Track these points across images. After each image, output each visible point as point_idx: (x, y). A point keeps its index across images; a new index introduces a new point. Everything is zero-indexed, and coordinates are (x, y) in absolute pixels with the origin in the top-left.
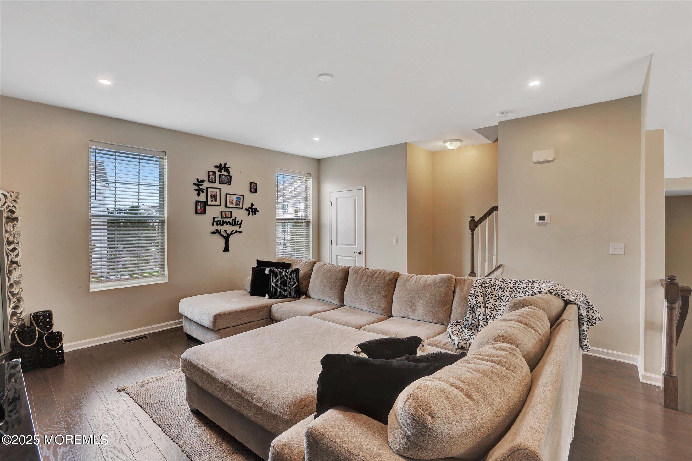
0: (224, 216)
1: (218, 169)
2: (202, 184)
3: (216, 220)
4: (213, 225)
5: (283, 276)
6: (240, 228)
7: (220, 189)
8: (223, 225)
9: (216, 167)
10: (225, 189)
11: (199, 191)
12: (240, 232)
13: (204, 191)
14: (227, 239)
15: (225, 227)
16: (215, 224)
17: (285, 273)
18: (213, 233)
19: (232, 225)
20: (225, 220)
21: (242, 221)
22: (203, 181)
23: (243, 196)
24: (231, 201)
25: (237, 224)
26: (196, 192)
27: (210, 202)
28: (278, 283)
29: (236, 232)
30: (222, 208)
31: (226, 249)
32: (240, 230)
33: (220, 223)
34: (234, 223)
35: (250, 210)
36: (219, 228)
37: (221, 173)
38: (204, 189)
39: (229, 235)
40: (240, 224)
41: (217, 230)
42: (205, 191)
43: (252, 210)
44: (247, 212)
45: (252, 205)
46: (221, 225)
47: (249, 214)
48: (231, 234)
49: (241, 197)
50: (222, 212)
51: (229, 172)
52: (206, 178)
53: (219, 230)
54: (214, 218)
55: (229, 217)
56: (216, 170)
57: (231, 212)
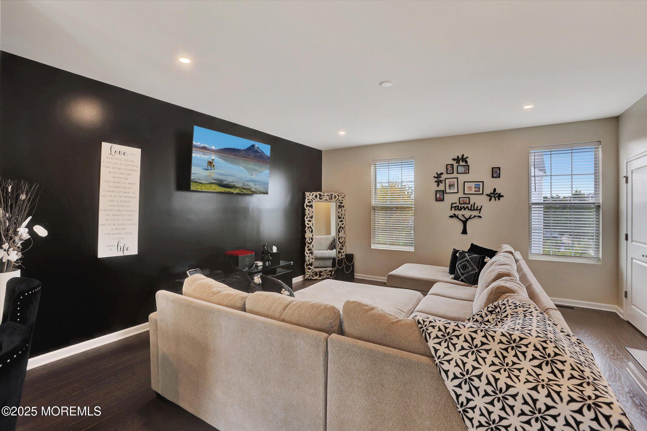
0: (462, 202)
1: (456, 161)
2: (441, 176)
3: (453, 205)
4: (451, 210)
6: (480, 213)
7: (457, 178)
8: (461, 210)
9: (454, 159)
10: (463, 178)
11: (438, 182)
12: (480, 217)
13: (443, 182)
14: (465, 223)
15: (463, 212)
16: (453, 209)
18: (451, 217)
19: (471, 210)
20: (462, 206)
21: (482, 206)
22: (442, 174)
23: (483, 182)
24: (470, 188)
25: (477, 210)
26: (437, 183)
27: (448, 191)
29: (475, 216)
30: (461, 194)
31: (464, 232)
32: (480, 215)
33: (457, 208)
34: (473, 208)
35: (492, 195)
36: (457, 213)
37: (459, 164)
38: (443, 181)
39: (467, 220)
40: (480, 209)
41: (454, 214)
43: (495, 195)
44: (489, 198)
45: (495, 190)
46: (459, 210)
47: (490, 200)
48: (470, 218)
49: (481, 184)
50: (460, 198)
51: (466, 162)
52: (444, 171)
53: (457, 216)
54: (452, 204)
55: (468, 202)
56: (454, 163)
57: (469, 198)
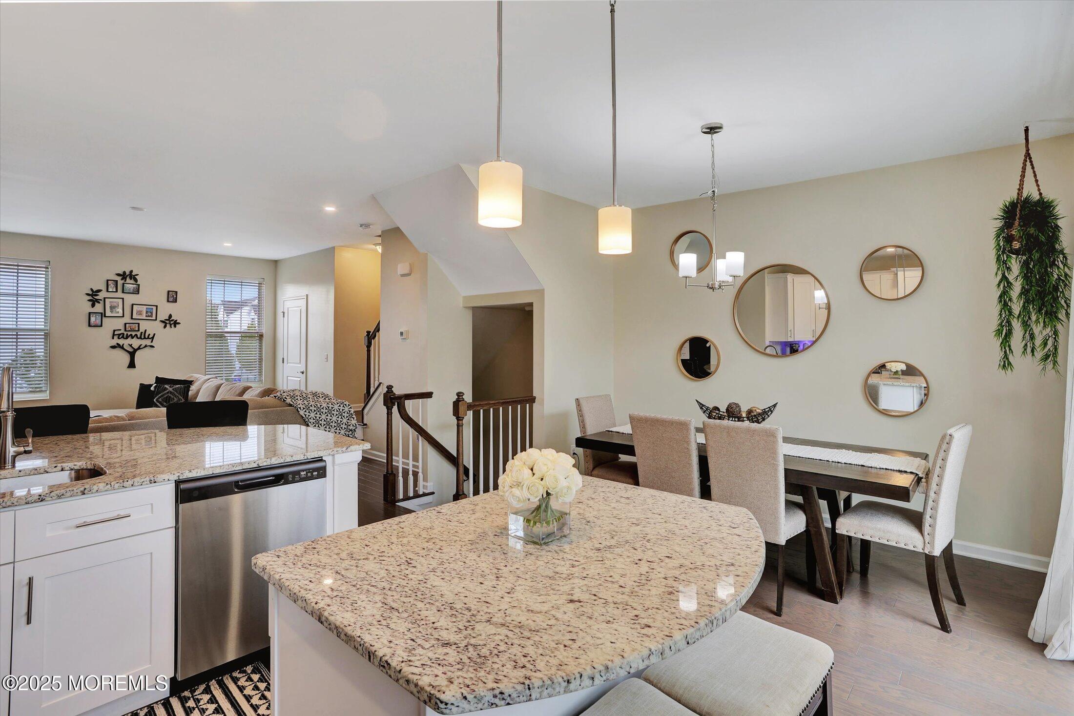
0: (129, 329)
1: (121, 277)
2: (98, 294)
3: (116, 333)
4: (113, 338)
5: (168, 393)
6: (152, 342)
7: (123, 299)
8: (127, 338)
9: (118, 275)
10: (130, 299)
11: (94, 302)
12: (152, 347)
13: (100, 301)
14: (132, 354)
15: (129, 341)
16: (116, 337)
17: (171, 389)
18: (113, 347)
19: (141, 338)
20: (129, 333)
21: (154, 334)
22: (99, 291)
23: (157, 306)
24: (139, 313)
25: (148, 338)
26: (91, 303)
27: (108, 313)
28: (160, 400)
29: (146, 346)
30: (127, 319)
31: (132, 365)
32: (152, 344)
33: (121, 336)
34: (144, 336)
35: (167, 322)
36: (121, 342)
37: (125, 281)
38: (101, 300)
39: (135, 350)
40: (153, 338)
41: (118, 344)
42: (102, 302)
43: (171, 322)
44: (163, 325)
45: (170, 316)
46: (124, 338)
47: (165, 327)
48: (139, 348)
49: (154, 308)
50: (125, 324)
51: (136, 280)
52: (104, 288)
53: (121, 345)
54: (114, 331)
55: (137, 329)
56: (119, 279)
57: (139, 324)
